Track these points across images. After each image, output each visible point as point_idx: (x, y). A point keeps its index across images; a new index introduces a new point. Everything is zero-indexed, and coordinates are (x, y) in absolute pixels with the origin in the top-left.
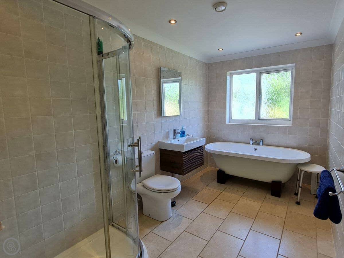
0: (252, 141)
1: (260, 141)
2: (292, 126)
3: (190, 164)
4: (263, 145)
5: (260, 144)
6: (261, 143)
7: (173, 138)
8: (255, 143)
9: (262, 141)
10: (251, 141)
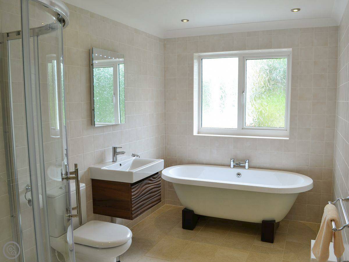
0: (234, 161)
1: (245, 162)
2: (288, 139)
3: (141, 202)
4: (250, 167)
5: (244, 167)
6: (247, 165)
7: (112, 160)
8: (238, 165)
9: (247, 161)
10: (232, 163)
